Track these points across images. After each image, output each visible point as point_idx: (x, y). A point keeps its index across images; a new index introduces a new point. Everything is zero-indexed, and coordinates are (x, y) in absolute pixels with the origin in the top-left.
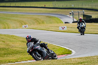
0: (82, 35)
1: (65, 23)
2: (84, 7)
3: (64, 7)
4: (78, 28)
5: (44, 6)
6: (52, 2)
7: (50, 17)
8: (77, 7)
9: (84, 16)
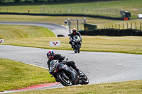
0: (76, 52)
1: (59, 36)
2: (86, 13)
3: (56, 13)
4: (71, 43)
5: (27, 12)
6: (39, 6)
7: (36, 28)
8: (76, 13)
9: (86, 25)
